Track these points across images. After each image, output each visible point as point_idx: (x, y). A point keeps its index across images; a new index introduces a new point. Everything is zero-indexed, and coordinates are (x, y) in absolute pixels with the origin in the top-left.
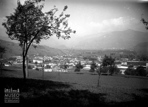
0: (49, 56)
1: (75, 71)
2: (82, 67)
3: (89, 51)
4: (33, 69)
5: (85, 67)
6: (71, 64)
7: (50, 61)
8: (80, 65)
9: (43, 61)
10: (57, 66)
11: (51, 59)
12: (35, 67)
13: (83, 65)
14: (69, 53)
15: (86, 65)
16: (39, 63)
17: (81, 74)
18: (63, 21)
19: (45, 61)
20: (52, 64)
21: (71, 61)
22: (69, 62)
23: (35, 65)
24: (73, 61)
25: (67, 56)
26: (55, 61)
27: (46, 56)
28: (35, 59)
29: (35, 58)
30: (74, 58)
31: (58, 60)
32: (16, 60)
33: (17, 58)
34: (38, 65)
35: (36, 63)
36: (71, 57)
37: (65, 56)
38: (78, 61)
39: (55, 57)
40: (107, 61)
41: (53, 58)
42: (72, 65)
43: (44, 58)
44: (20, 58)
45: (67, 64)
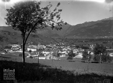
0: (43, 45)
1: (68, 59)
2: (74, 55)
3: (81, 40)
4: (28, 57)
5: (78, 56)
6: (63, 52)
7: (44, 50)
8: (73, 53)
9: (37, 49)
10: (50, 54)
11: (45, 47)
12: (29, 55)
13: (75, 53)
14: (62, 42)
15: (78, 53)
16: (33, 51)
17: (73, 61)
18: (56, 15)
19: (39, 49)
20: (45, 52)
21: (63, 49)
22: (61, 51)
23: (29, 53)
24: (66, 50)
25: (60, 45)
26: (48, 50)
27: (40, 45)
28: (29, 48)
29: (30, 46)
30: (67, 46)
31: (51, 49)
32: (12, 48)
33: (13, 47)
34: (32, 53)
35: (30, 51)
36: (64, 46)
37: (58, 44)
38: (70, 49)
39: (48, 45)
40: (98, 49)
41: (47, 47)
42: (64, 54)
43: (38, 46)
44: (15, 46)
45: (60, 52)
